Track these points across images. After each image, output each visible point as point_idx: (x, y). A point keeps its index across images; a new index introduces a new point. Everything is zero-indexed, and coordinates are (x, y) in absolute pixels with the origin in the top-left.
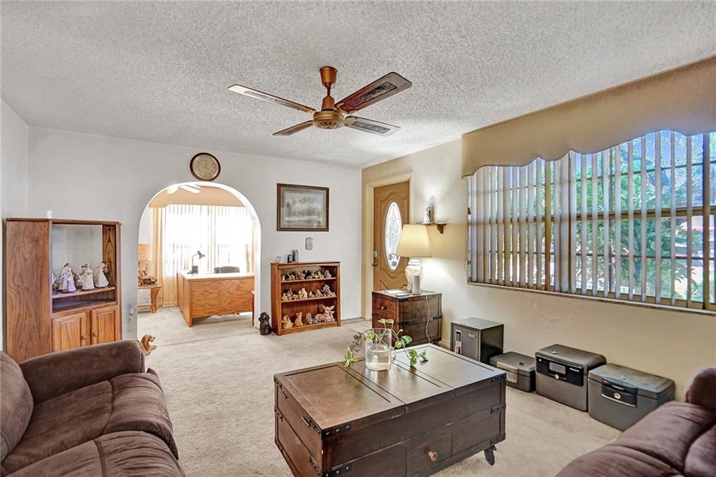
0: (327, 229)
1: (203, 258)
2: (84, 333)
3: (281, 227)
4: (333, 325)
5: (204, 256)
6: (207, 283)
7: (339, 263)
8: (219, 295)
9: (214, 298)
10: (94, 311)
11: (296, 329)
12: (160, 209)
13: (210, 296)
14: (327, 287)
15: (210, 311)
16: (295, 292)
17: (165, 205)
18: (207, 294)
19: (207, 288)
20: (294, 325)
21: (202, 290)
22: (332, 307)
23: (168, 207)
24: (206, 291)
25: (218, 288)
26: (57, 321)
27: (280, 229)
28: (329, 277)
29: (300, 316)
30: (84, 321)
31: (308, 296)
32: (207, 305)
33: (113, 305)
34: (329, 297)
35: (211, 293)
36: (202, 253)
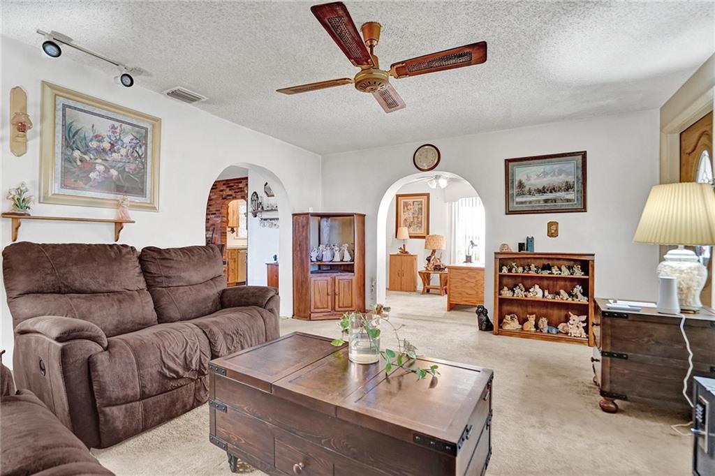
0: (584, 209)
1: (474, 247)
2: (329, 291)
3: (510, 210)
4: (581, 342)
5: (476, 245)
6: (463, 271)
7: (593, 255)
8: (476, 285)
9: (471, 287)
10: (336, 278)
11: (523, 334)
12: (453, 203)
13: (467, 285)
14: (578, 289)
15: (467, 299)
16: (527, 290)
17: (458, 200)
18: (464, 282)
19: (464, 276)
20: (522, 329)
21: (460, 277)
22: (584, 318)
23: (460, 200)
24: (463, 279)
25: (475, 278)
26: (313, 279)
27: (509, 212)
28: (578, 274)
29: (532, 319)
30: (330, 283)
31: (543, 296)
32: (464, 293)
33: (352, 276)
34: (576, 301)
35: (468, 282)
36: (475, 243)
